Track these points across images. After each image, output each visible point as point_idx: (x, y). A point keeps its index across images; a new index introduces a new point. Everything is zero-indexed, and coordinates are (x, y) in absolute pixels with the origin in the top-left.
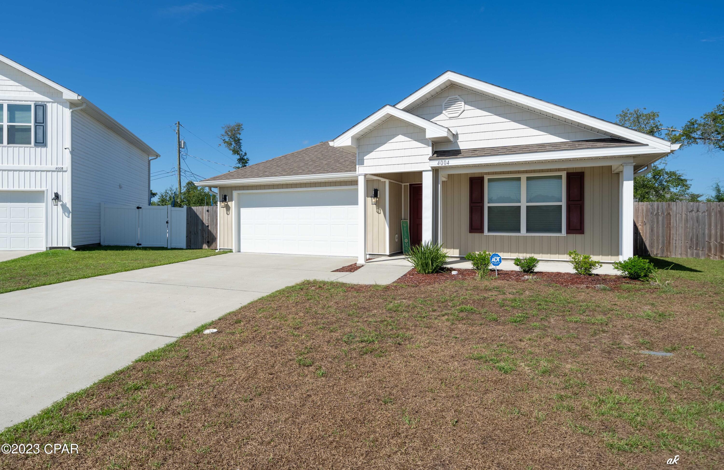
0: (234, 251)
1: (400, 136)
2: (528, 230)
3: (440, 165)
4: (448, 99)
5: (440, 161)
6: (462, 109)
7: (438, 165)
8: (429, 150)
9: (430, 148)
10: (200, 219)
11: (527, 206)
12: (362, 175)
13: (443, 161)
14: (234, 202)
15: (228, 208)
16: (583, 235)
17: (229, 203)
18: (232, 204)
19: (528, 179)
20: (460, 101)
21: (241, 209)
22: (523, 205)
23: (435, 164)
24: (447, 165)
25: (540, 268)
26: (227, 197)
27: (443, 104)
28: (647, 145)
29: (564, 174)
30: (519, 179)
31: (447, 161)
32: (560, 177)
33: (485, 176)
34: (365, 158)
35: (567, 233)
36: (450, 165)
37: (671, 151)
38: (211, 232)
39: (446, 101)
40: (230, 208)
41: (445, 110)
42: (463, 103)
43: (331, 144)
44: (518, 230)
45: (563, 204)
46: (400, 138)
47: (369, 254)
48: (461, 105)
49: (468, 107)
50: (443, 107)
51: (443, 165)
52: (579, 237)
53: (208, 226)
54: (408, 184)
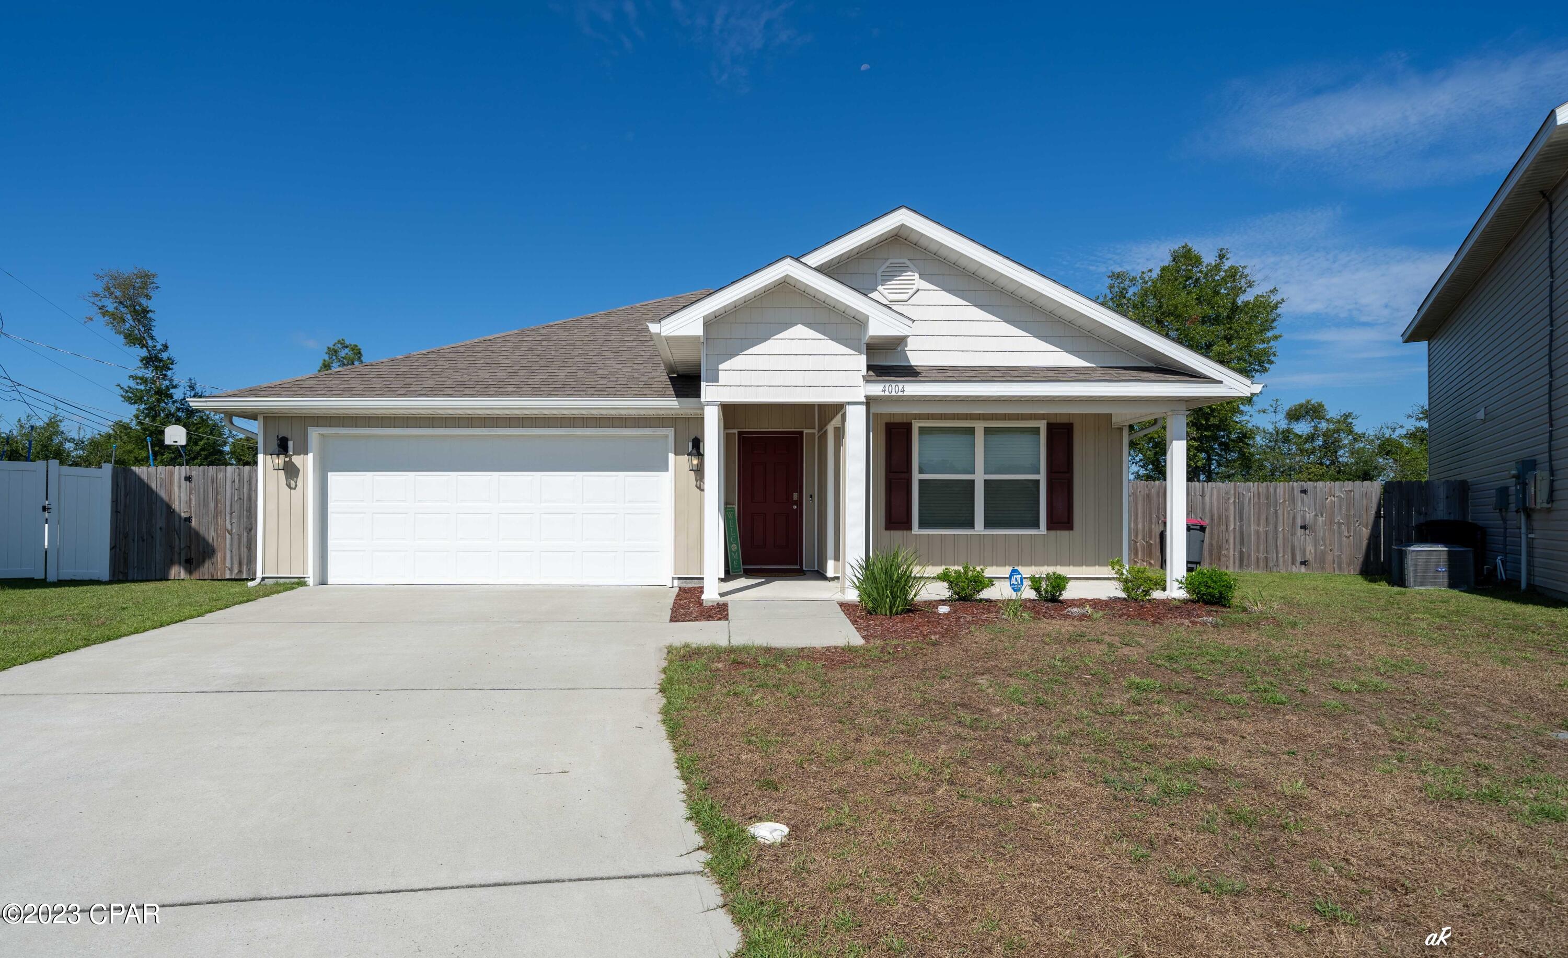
0: (311, 581)
1: (799, 325)
2: (988, 524)
3: (887, 393)
4: (888, 263)
5: (887, 385)
6: (915, 287)
7: (882, 394)
8: (861, 361)
9: (863, 358)
10: (162, 500)
11: (985, 481)
12: (713, 405)
13: (894, 385)
14: (310, 456)
15: (291, 472)
16: (1071, 532)
17: (297, 460)
18: (307, 463)
19: (987, 431)
20: (912, 271)
21: (329, 474)
22: (979, 477)
23: (877, 389)
24: (900, 394)
25: (1071, 592)
26: (290, 444)
27: (879, 273)
28: (1221, 382)
29: (1042, 425)
30: (971, 431)
31: (901, 385)
32: (1036, 431)
33: (913, 421)
34: (721, 367)
35: (1049, 528)
36: (905, 393)
37: (1251, 394)
38: (197, 534)
39: (883, 268)
40: (299, 470)
41: (882, 285)
42: (917, 275)
43: (654, 328)
44: (970, 524)
45: (1042, 477)
46: (800, 330)
47: (679, 579)
48: (914, 279)
49: (924, 285)
50: (879, 278)
51: (893, 393)
52: (1063, 534)
53: (188, 520)
54: (736, 431)
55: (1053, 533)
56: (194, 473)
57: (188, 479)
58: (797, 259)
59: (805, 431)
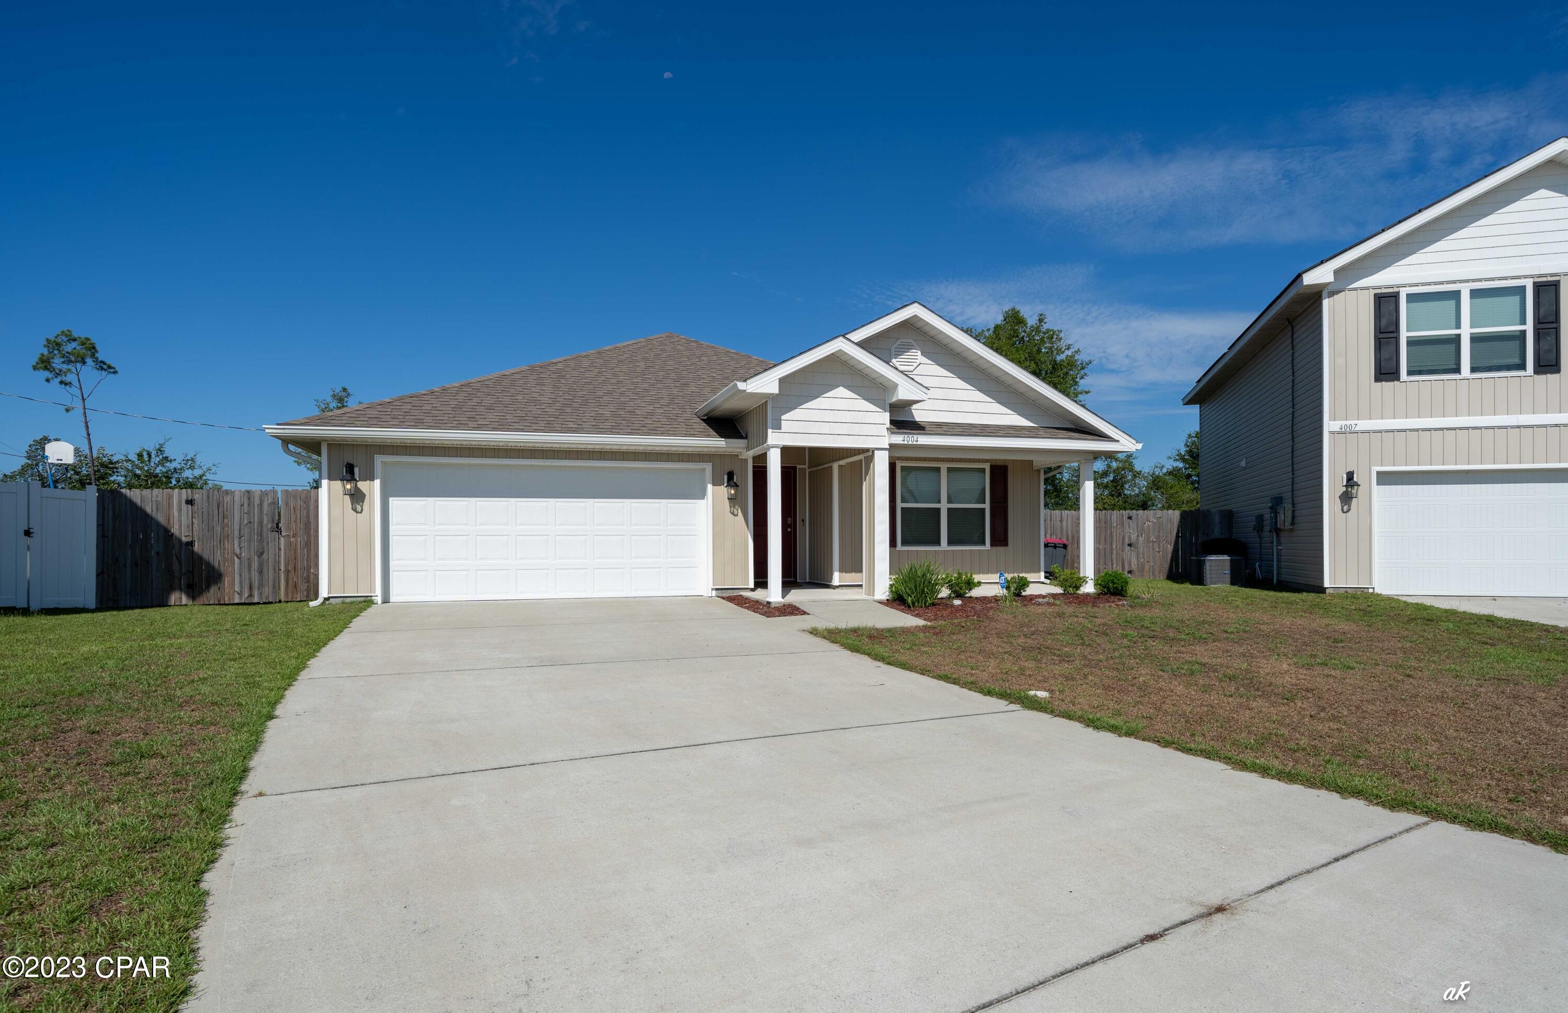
0: (379, 599)
1: (841, 388)
2: (951, 542)
3: (906, 442)
4: (898, 343)
5: (906, 436)
6: (918, 362)
7: (903, 442)
8: (885, 417)
9: (888, 414)
10: (158, 524)
11: (948, 509)
12: (777, 447)
13: (910, 436)
14: (377, 482)
15: (357, 497)
16: (1007, 547)
17: (363, 485)
19: (950, 470)
20: (916, 349)
21: (392, 499)
22: (944, 506)
23: (899, 439)
24: (915, 443)
27: (893, 349)
29: (987, 467)
30: (938, 470)
31: (915, 437)
32: (983, 470)
33: (897, 461)
34: (783, 417)
35: (992, 545)
36: (919, 443)
37: (1136, 450)
38: (200, 558)
39: (896, 345)
40: (364, 495)
41: (895, 358)
42: (919, 352)
43: (741, 386)
44: (938, 542)
45: (987, 506)
46: (841, 391)
47: (717, 589)
48: (917, 356)
49: (924, 360)
50: (893, 353)
51: (910, 443)
52: (1001, 549)
53: (191, 544)
55: (994, 548)
56: (196, 496)
57: (190, 502)
58: (844, 336)
59: (799, 467)
